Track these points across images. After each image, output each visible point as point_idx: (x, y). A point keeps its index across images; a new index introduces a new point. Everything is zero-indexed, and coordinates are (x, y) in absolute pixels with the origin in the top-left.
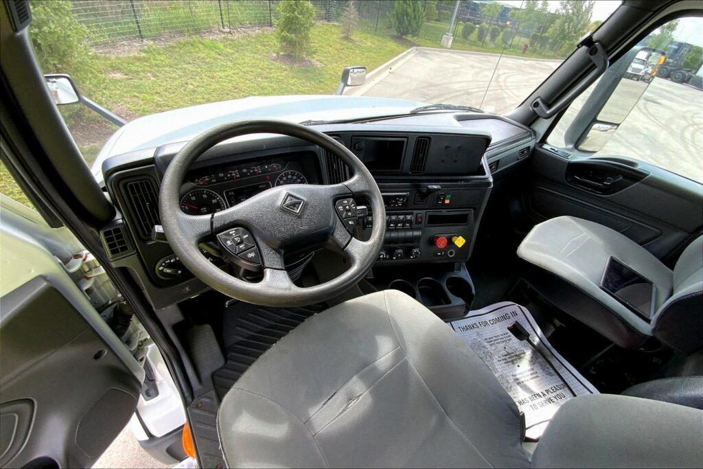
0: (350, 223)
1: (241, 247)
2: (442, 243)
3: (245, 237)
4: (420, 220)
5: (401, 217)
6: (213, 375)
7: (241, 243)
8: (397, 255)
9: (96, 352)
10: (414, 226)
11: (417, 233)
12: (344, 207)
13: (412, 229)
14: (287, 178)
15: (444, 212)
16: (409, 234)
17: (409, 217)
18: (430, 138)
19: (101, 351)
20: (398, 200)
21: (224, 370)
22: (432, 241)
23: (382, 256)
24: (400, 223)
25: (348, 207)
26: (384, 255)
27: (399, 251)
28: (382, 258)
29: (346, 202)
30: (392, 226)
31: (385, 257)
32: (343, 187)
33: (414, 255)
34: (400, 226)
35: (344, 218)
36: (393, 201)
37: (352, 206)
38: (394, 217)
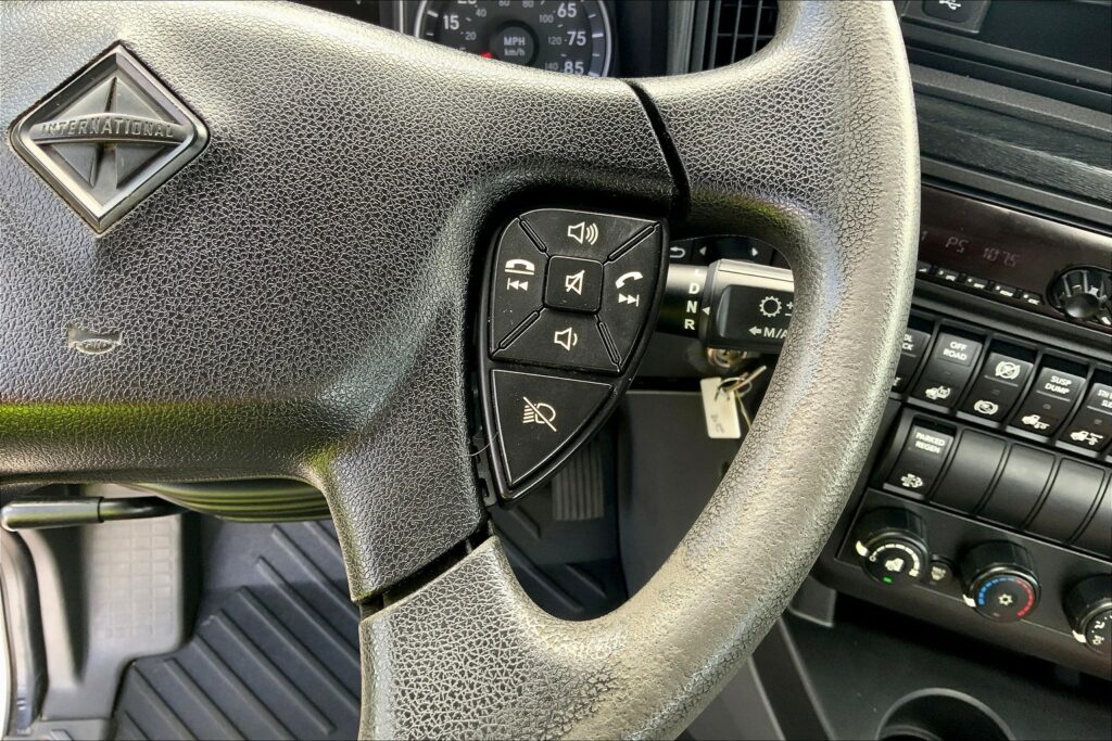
0: (532, 413)
6: (127, 669)
8: (993, 594)
23: (895, 565)
24: (1091, 429)
25: (580, 276)
26: (908, 564)
27: (1012, 579)
28: (893, 574)
29: (593, 234)
30: (1030, 428)
31: (914, 573)
32: (621, 107)
33: (1099, 632)
34: (1084, 444)
35: (502, 362)
36: (1094, 291)
37: (620, 283)
38: (1059, 383)
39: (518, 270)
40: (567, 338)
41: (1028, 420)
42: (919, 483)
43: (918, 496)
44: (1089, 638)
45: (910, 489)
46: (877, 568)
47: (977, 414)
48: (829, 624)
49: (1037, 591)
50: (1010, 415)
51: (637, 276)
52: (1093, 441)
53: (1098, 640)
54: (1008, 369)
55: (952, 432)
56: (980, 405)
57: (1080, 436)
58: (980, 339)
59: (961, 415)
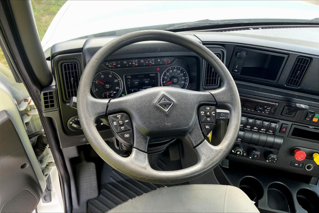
0: (207, 127)
1: (122, 128)
2: (300, 156)
3: (126, 121)
4: (284, 130)
5: (266, 123)
6: (88, 202)
7: (122, 125)
8: (254, 156)
9: (23, 164)
10: (277, 133)
11: (279, 141)
12: (206, 113)
13: (274, 135)
14: (173, 71)
15: (311, 129)
16: (271, 139)
17: (273, 125)
18: (311, 59)
19: (25, 164)
20: (266, 108)
21: (95, 200)
22: (292, 151)
23: (238, 153)
24: (264, 128)
25: (209, 113)
26: (240, 153)
27: (256, 153)
28: (238, 154)
29: (209, 108)
30: (255, 129)
31: (241, 154)
32: (209, 95)
33: (270, 159)
34: (263, 131)
35: (203, 122)
36: (261, 108)
37: (212, 113)
38: (258, 122)
39: (202, 113)
40: (209, 119)
41: (255, 128)
42: (240, 140)
43: (240, 142)
44: (269, 161)
45: (239, 141)
46: (236, 154)
47: (247, 128)
48: (228, 167)
49: (260, 154)
50: (252, 128)
51: (214, 112)
52: (264, 130)
53: (270, 161)
54: (251, 121)
55: (244, 131)
56: (248, 127)
57: (263, 130)
58: (246, 117)
59: (245, 128)
